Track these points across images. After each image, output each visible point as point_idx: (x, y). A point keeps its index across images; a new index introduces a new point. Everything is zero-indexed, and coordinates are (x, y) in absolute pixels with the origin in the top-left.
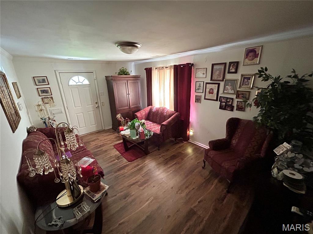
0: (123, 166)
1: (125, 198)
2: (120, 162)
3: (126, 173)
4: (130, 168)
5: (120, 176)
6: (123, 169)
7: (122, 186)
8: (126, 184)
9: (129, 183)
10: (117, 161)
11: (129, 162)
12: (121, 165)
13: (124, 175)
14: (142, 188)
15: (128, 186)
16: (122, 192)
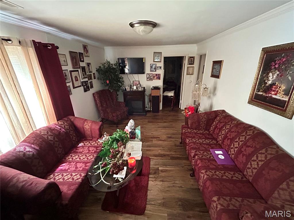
0: (158, 158)
1: (171, 137)
2: (158, 165)
3: (160, 149)
4: (155, 151)
5: (166, 150)
6: (160, 154)
7: (168, 143)
8: (166, 143)
9: (163, 142)
10: (160, 168)
11: (151, 157)
12: (159, 160)
13: (163, 149)
14: (159, 136)
15: (166, 141)
16: (171, 140)
